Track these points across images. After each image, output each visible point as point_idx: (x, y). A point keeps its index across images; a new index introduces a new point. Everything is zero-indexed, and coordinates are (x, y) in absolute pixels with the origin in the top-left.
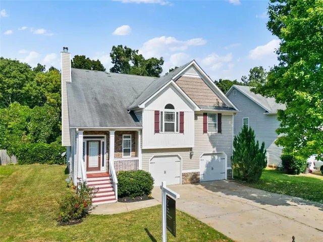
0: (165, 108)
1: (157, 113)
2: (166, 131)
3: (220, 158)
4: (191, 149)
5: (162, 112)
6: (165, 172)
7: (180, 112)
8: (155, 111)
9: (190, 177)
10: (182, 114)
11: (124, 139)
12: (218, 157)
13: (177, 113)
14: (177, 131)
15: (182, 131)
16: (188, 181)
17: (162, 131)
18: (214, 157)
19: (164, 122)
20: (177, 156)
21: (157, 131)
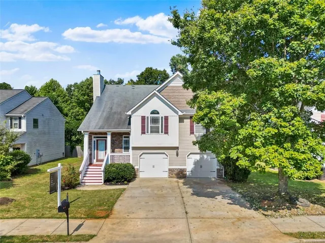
0: (151, 114)
1: (143, 118)
2: (151, 132)
3: (209, 157)
4: (177, 148)
5: (148, 117)
6: (153, 167)
7: (165, 117)
8: (142, 117)
9: (176, 172)
10: (166, 118)
11: (124, 139)
12: (207, 156)
13: (162, 118)
14: (162, 132)
15: (166, 132)
16: (174, 176)
17: (148, 132)
18: (203, 157)
19: (149, 125)
20: (164, 153)
21: (143, 132)
